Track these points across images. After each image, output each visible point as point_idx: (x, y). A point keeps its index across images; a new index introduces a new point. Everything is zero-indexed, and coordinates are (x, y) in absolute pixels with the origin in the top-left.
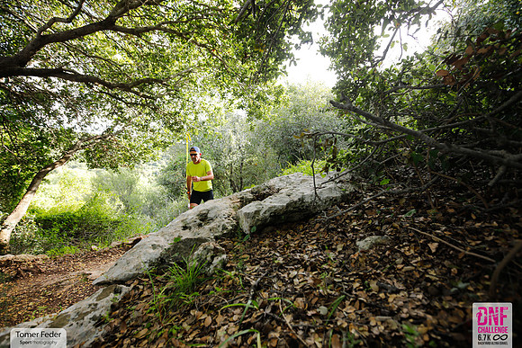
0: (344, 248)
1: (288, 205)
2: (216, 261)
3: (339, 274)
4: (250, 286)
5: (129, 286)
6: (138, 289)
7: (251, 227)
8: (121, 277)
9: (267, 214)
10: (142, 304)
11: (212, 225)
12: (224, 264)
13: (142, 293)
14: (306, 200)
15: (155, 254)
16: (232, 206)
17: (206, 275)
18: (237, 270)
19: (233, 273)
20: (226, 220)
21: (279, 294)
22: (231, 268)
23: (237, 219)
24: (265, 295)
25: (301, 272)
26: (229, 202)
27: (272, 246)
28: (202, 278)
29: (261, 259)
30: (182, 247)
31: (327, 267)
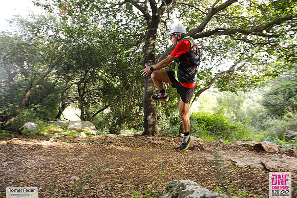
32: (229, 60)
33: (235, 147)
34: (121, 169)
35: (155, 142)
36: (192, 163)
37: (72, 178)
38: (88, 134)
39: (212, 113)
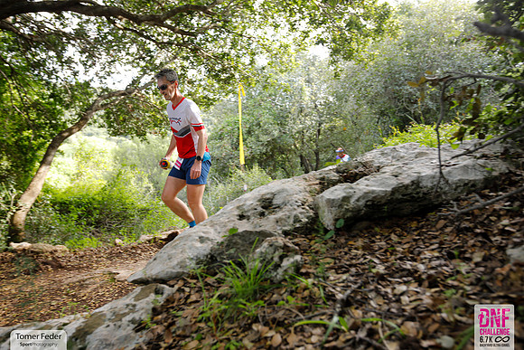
0: (485, 259)
1: (395, 191)
2: (286, 263)
3: (474, 294)
4: (335, 301)
5: (173, 286)
6: (183, 291)
7: (336, 220)
8: (162, 275)
9: (362, 203)
10: (189, 311)
11: (280, 214)
12: (297, 268)
13: (188, 297)
14: (424, 183)
15: (204, 249)
16: (308, 189)
17: (272, 281)
18: (316, 277)
19: (310, 281)
20: (300, 210)
21: (378, 314)
22: (307, 275)
23: (315, 208)
24: (358, 313)
25: (413, 287)
26: (303, 184)
27: (368, 248)
28: (267, 285)
29: (351, 266)
30: (238, 243)
31: (456, 283)
32: (129, 66)
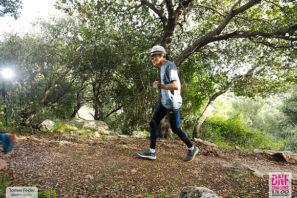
33: (251, 155)
34: (134, 171)
35: (168, 145)
36: (206, 169)
37: (87, 176)
38: (101, 134)
39: (227, 118)
